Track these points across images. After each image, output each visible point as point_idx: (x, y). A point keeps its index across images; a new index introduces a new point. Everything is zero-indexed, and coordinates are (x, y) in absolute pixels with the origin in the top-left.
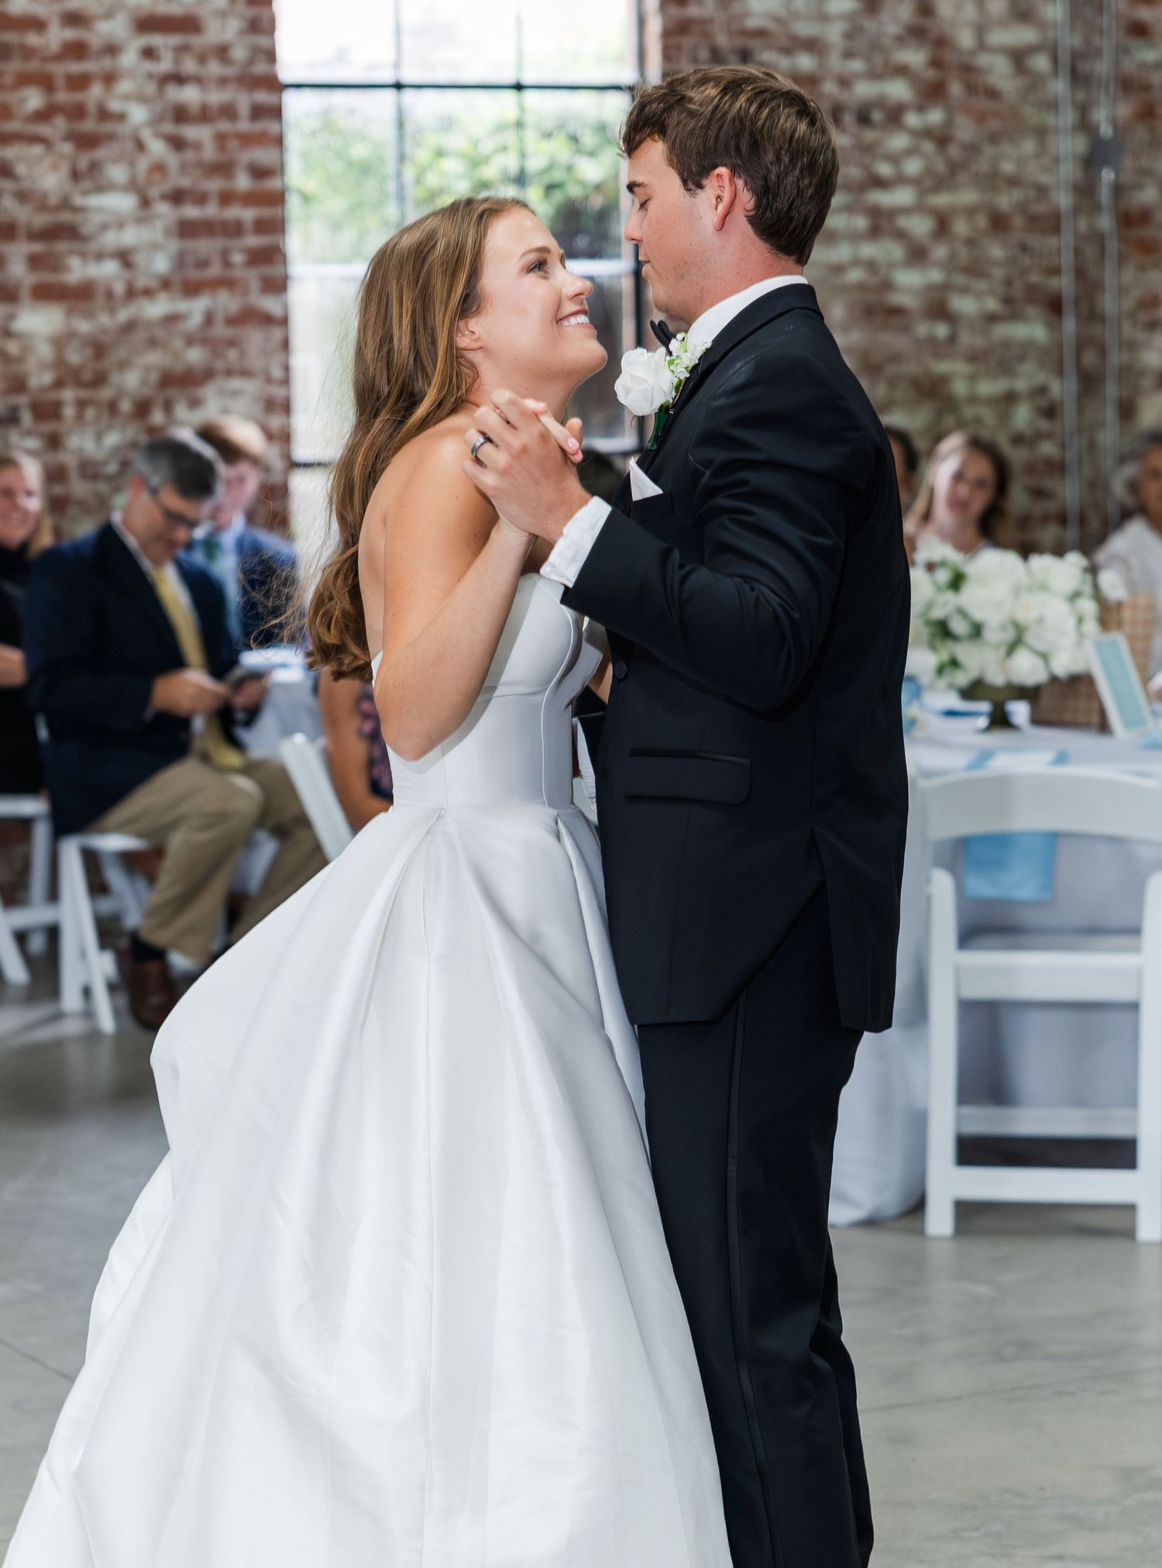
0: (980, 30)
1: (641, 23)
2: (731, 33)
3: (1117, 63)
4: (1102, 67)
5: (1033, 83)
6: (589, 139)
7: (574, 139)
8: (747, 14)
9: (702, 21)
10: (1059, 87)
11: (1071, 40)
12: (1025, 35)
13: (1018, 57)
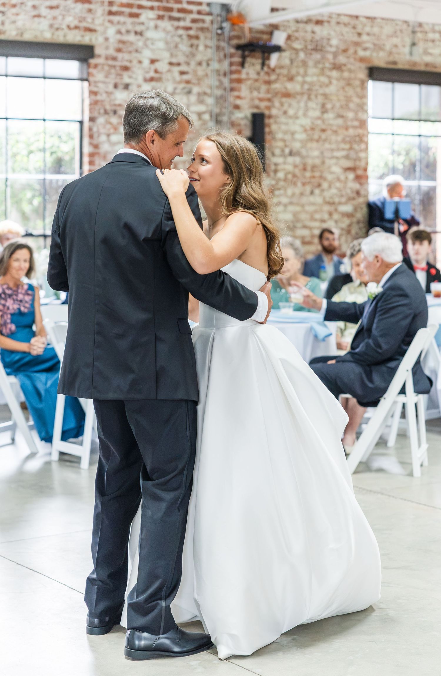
0: (188, 106)
1: (83, 101)
2: (111, 105)
3: (230, 118)
4: (225, 119)
5: (205, 123)
6: (64, 138)
7: (60, 137)
8: (115, 99)
9: (102, 101)
10: (211, 124)
11: (216, 110)
12: (202, 108)
13: (199, 115)
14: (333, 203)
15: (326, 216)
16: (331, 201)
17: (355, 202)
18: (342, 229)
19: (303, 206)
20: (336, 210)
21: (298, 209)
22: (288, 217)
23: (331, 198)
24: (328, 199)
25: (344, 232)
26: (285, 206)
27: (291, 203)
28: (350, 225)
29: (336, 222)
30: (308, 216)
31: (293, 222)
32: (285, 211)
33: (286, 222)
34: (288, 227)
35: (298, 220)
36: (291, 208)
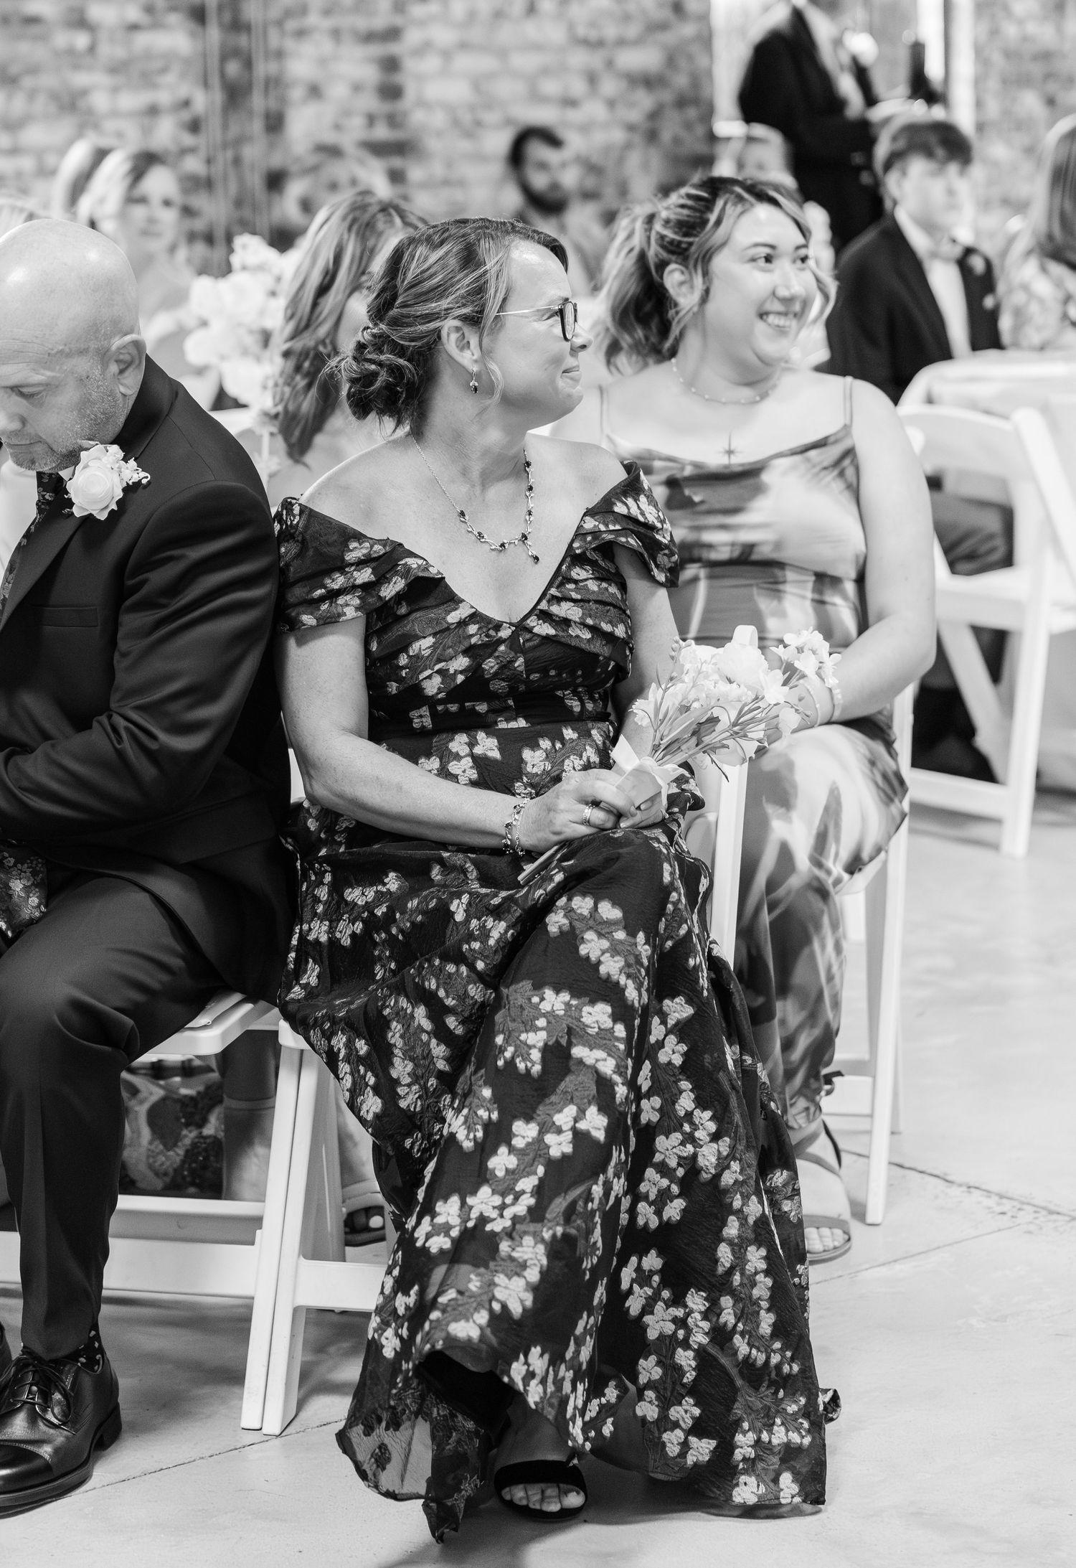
14: (599, 44)
15: (578, 87)
16: (593, 35)
17: (669, 38)
18: (631, 128)
19: (502, 53)
20: (610, 64)
21: (484, 63)
22: (455, 91)
23: (593, 24)
24: (581, 31)
25: (638, 139)
26: (447, 55)
27: (464, 46)
28: (655, 115)
29: (611, 104)
30: (519, 88)
31: (472, 108)
32: (445, 72)
33: (450, 109)
34: (456, 123)
35: (490, 103)
36: (466, 62)
